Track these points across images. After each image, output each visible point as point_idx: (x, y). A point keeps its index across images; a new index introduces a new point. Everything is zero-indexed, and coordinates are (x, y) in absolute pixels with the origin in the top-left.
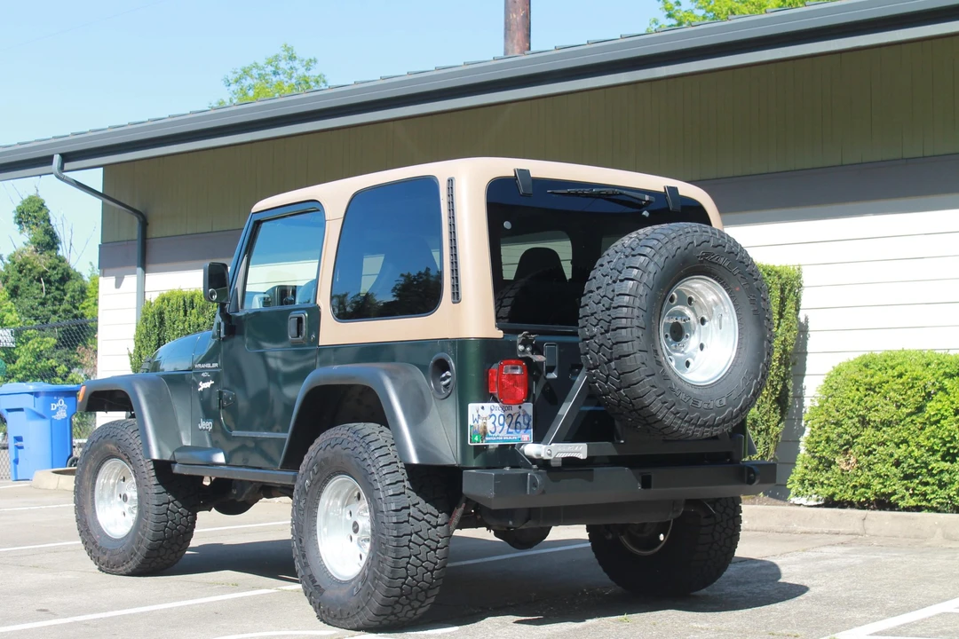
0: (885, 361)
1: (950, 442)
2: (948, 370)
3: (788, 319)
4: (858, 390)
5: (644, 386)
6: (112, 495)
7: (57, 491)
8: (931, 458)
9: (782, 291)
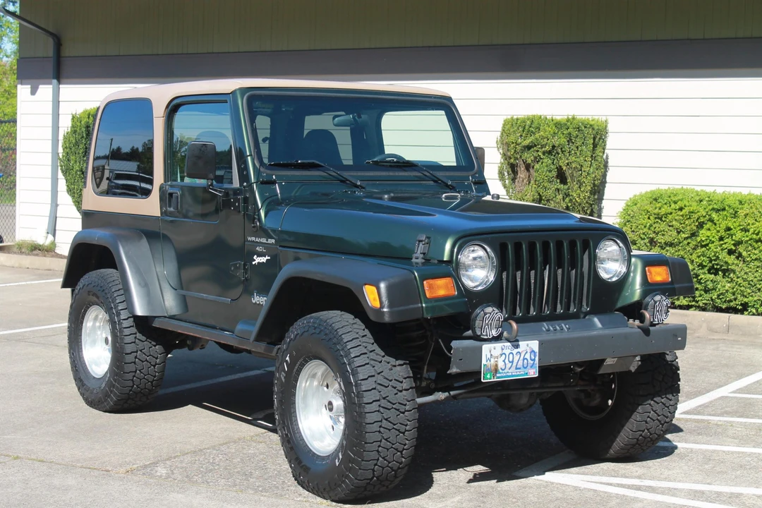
0: (670, 197)
1: (715, 260)
2: (715, 207)
3: (597, 160)
4: (649, 218)
8: (701, 271)
9: (594, 139)
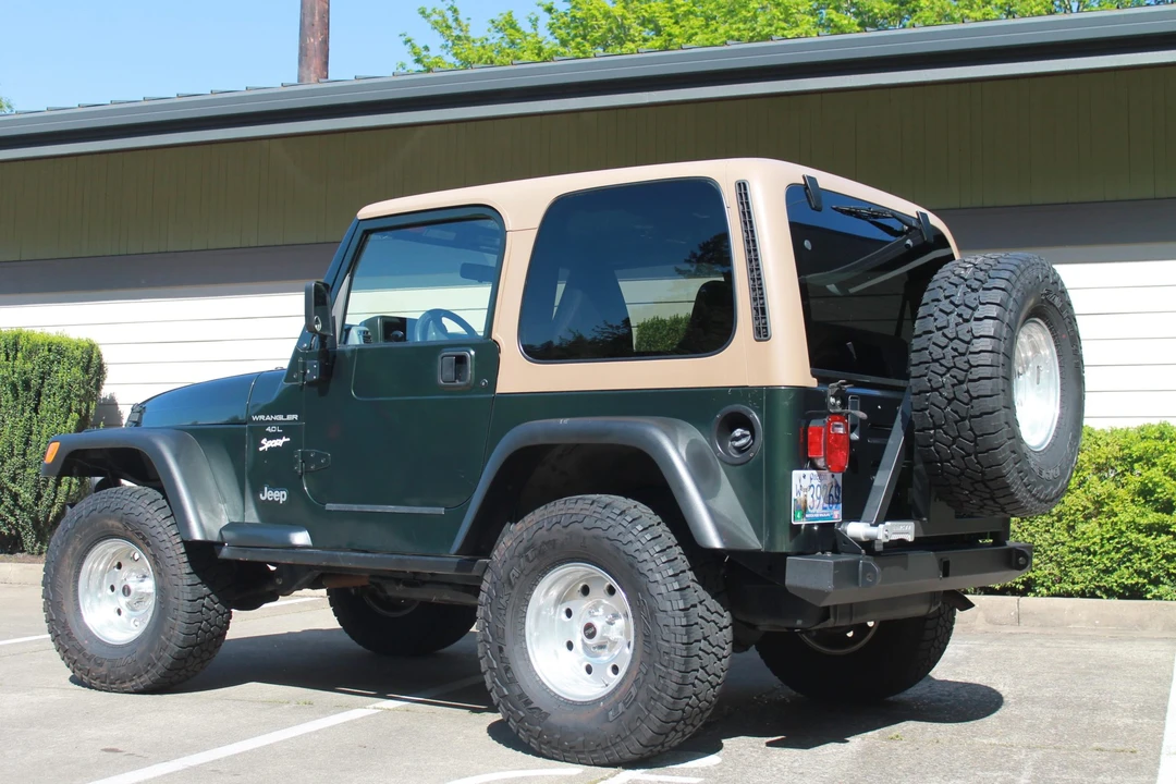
5: (1004, 450)
6: (100, 587)
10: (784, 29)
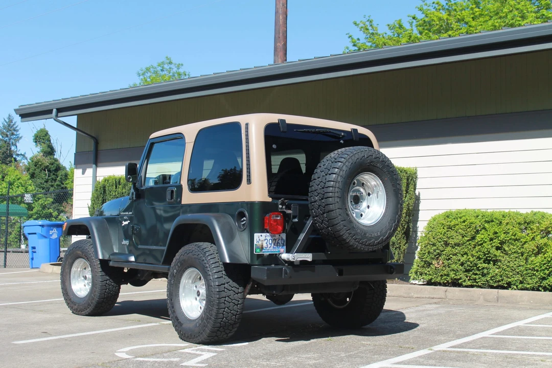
0: (457, 214)
1: (488, 254)
2: (487, 219)
3: (410, 193)
4: (443, 228)
5: (340, 226)
6: (79, 276)
7: (52, 274)
8: (478, 262)
9: (408, 180)
10: (520, 21)
